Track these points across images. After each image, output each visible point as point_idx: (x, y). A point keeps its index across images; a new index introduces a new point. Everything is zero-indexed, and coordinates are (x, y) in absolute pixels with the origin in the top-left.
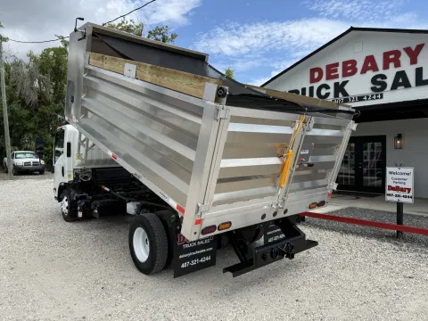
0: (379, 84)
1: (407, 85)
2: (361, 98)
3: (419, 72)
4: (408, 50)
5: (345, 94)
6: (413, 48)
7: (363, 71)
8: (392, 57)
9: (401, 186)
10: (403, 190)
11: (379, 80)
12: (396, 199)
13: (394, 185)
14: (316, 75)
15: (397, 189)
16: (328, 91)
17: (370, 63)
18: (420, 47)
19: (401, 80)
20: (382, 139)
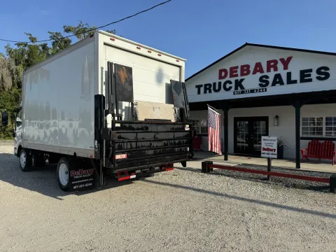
0: (264, 82)
1: (282, 83)
2: (252, 91)
3: (289, 75)
4: (282, 60)
5: (242, 88)
6: (286, 59)
7: (254, 73)
8: (272, 64)
9: (270, 148)
10: (271, 150)
11: (264, 79)
12: (267, 156)
13: (266, 147)
14: (223, 74)
15: (268, 149)
16: (231, 85)
17: (258, 67)
18: (289, 59)
19: (278, 80)
20: (266, 119)
